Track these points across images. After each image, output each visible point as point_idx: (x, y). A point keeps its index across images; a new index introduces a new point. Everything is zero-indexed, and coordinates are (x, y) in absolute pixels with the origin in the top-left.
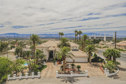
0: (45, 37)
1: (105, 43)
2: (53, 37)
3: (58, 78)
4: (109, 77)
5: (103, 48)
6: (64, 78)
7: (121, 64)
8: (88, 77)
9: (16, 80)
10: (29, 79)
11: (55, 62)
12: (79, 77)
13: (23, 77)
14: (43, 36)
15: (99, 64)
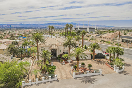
0: (21, 27)
1: (90, 35)
2: (30, 27)
3: (76, 78)
4: (120, 73)
5: (90, 40)
6: (81, 78)
7: (125, 60)
8: (102, 75)
9: (33, 85)
10: (46, 83)
11: (62, 61)
12: (95, 76)
13: (40, 82)
14: (19, 26)
15: (101, 60)
